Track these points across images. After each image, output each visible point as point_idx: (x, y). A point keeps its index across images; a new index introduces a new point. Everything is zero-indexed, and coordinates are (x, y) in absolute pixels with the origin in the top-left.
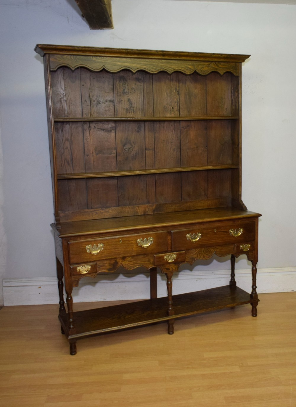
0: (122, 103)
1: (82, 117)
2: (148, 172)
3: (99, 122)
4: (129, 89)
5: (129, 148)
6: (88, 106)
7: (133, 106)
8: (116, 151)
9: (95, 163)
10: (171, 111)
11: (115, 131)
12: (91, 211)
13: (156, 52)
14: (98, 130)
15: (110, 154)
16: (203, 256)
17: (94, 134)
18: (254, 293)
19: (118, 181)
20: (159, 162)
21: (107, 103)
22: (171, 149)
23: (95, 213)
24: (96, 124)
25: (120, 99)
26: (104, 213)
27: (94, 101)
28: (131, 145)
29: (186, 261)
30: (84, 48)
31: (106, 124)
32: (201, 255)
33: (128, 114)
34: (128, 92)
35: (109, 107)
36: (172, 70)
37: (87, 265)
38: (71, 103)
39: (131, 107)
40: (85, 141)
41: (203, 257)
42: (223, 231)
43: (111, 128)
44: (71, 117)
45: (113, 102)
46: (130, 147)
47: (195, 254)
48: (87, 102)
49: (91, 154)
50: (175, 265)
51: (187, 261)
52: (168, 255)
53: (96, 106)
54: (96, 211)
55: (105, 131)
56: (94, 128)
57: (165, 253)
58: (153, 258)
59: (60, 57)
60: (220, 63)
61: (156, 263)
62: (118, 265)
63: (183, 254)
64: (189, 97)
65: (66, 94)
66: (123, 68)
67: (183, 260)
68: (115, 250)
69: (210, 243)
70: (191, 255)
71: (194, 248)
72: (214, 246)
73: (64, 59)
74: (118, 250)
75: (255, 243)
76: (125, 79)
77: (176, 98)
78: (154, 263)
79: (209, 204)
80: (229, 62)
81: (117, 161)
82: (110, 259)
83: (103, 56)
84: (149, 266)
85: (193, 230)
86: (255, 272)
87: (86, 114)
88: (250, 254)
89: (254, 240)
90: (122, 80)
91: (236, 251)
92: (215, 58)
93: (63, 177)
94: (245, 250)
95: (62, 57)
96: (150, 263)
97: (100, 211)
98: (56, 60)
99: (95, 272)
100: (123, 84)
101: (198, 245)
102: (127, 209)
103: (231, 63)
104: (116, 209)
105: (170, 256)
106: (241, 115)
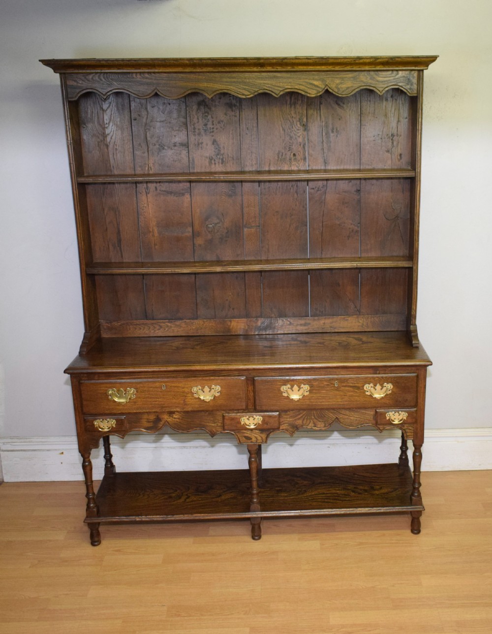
0: (201, 148)
1: (133, 172)
2: (238, 268)
4: (214, 123)
5: (215, 225)
6: (144, 153)
7: (222, 152)
8: (191, 228)
10: (290, 159)
11: (191, 194)
12: (152, 323)
13: (245, 61)
14: (162, 194)
15: (183, 233)
16: (314, 423)
17: (154, 201)
18: (416, 494)
19: (195, 277)
20: (268, 250)
21: (176, 148)
23: (158, 327)
24: (158, 184)
25: (199, 140)
27: (155, 145)
29: (281, 428)
30: (116, 62)
32: (310, 421)
33: (212, 166)
34: (213, 128)
35: (180, 154)
36: (281, 91)
37: (110, 418)
38: (116, 149)
39: (218, 154)
40: (140, 211)
41: (313, 425)
42: (352, 385)
43: (183, 189)
44: (116, 172)
45: (186, 145)
46: (217, 221)
47: (299, 419)
48: (142, 147)
49: (150, 232)
50: (261, 433)
51: (283, 430)
52: (248, 417)
53: (158, 154)
54: (159, 324)
55: (173, 194)
56: (155, 189)
57: (243, 412)
58: (221, 418)
59: (83, 78)
60: (376, 72)
61: (226, 427)
62: (162, 423)
63: (275, 417)
64: (326, 134)
65: (108, 134)
66: (190, 92)
67: (276, 428)
68: (155, 400)
69: (325, 403)
70: (291, 419)
71: (297, 409)
72: (333, 409)
73: (88, 81)
74: (160, 400)
75: (416, 410)
76: (207, 106)
77: (301, 136)
78: (223, 426)
79: (363, 324)
80: (397, 70)
81: (194, 244)
82: (147, 413)
83: (154, 73)
84: (214, 430)
85: (293, 380)
86: (417, 460)
87: (140, 166)
88: (407, 429)
89: (416, 406)
90: (202, 107)
91: (379, 421)
92: (365, 64)
93: (96, 271)
94: (396, 422)
95: (85, 78)
96: (216, 425)
97: (167, 323)
98: (75, 84)
99: (124, 431)
100: (203, 114)
101: (302, 405)
102: (210, 324)
103: (400, 72)
104: (192, 323)
105: (251, 419)
106: (419, 171)
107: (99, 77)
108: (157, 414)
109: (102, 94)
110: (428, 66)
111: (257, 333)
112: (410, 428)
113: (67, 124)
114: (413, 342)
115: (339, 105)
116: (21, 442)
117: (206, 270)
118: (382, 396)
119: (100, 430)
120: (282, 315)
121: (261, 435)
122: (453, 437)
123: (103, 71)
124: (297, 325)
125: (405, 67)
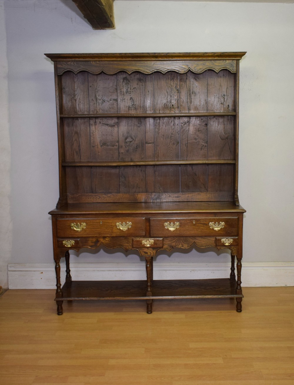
0: (124, 101)
1: (88, 114)
2: (142, 163)
3: (104, 118)
4: (131, 89)
5: (131, 142)
6: (94, 104)
7: (135, 104)
8: (118, 143)
9: (99, 153)
10: (171, 108)
11: (118, 126)
12: (95, 195)
13: (148, 54)
14: (103, 125)
15: (113, 146)
16: (182, 245)
17: (99, 129)
18: (239, 288)
19: (119, 170)
20: (158, 155)
21: (111, 102)
22: (170, 143)
23: (98, 197)
24: (101, 120)
25: (123, 97)
26: (106, 198)
27: (100, 100)
28: (132, 138)
29: (164, 247)
30: (83, 55)
31: (110, 120)
32: (180, 244)
33: (130, 111)
34: (131, 91)
35: (113, 105)
36: (166, 70)
37: (72, 240)
38: (80, 102)
39: (133, 105)
40: (91, 134)
41: (181, 246)
42: (202, 223)
43: (114, 123)
44: (79, 114)
45: (116, 100)
46: (132, 140)
47: (174, 242)
48: (93, 101)
49: (96, 145)
50: (153, 250)
51: (165, 248)
52: (146, 240)
53: (102, 104)
54: (99, 195)
55: (109, 126)
56: (99, 123)
57: (143, 238)
58: (132, 241)
59: (65, 63)
60: (215, 61)
61: (134, 246)
62: (99, 243)
63: (161, 240)
64: (189, 95)
65: (77, 94)
66: (119, 71)
67: (161, 246)
68: (96, 230)
69: (188, 233)
70: (169, 242)
71: (173, 236)
72: (192, 236)
73: (68, 65)
74: (99, 230)
75: (238, 238)
76: (128, 80)
77: (176, 96)
78: (133, 246)
79: (209, 197)
80: (225, 60)
81: (119, 152)
82: (91, 237)
83: (102, 61)
84: (127, 248)
85: (171, 220)
86: (239, 267)
87: (92, 111)
88: (233, 249)
89: (237, 235)
90: (125, 81)
91: (217, 244)
92: (209, 56)
93: (67, 164)
94: (227, 244)
95: (67, 63)
96: (128, 245)
97: (103, 195)
98: (62, 66)
99: (79, 247)
100: (125, 84)
101: (175, 234)
102: (127, 196)
103: (227, 61)
104: (117, 195)
105: (148, 241)
106: (238, 111)
107: (74, 63)
108: (97, 238)
109: (75, 71)
110: (241, 58)
111: (151, 201)
112: (235, 248)
113: (56, 87)
114: (236, 203)
115: (196, 79)
116: (20, 266)
117: (125, 164)
118: (219, 229)
119: (66, 246)
120: (165, 192)
121: (153, 251)
122: (261, 267)
123: (76, 60)
124: (174, 197)
125: (230, 58)
